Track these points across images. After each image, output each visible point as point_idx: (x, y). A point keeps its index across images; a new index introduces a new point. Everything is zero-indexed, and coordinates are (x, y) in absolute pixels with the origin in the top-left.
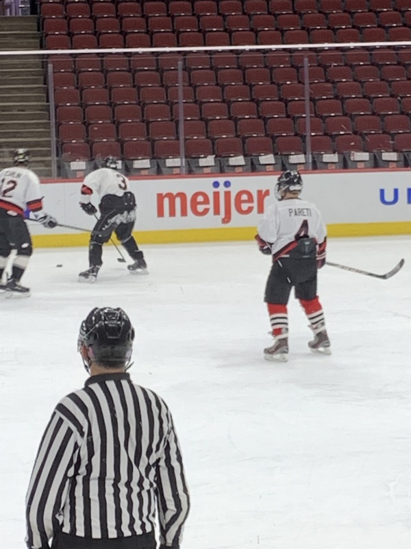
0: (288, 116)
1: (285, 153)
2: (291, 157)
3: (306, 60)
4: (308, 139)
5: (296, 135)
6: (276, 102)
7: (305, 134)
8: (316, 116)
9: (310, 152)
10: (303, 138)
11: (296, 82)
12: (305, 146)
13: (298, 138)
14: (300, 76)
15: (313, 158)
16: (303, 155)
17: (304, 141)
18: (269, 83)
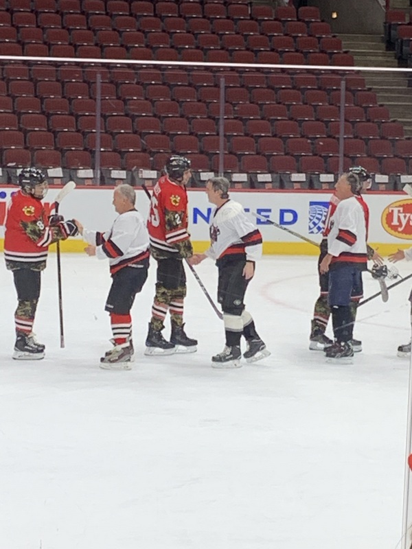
0: (78, 131)
1: (73, 168)
2: (80, 171)
3: (99, 76)
4: (97, 155)
5: (86, 149)
6: (66, 117)
7: (94, 149)
8: (106, 132)
9: (99, 167)
10: (92, 152)
11: (87, 97)
12: (95, 161)
13: (87, 153)
14: (92, 92)
15: (101, 173)
16: (92, 170)
17: (93, 157)
18: (60, 97)
